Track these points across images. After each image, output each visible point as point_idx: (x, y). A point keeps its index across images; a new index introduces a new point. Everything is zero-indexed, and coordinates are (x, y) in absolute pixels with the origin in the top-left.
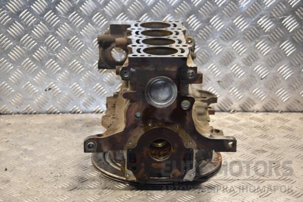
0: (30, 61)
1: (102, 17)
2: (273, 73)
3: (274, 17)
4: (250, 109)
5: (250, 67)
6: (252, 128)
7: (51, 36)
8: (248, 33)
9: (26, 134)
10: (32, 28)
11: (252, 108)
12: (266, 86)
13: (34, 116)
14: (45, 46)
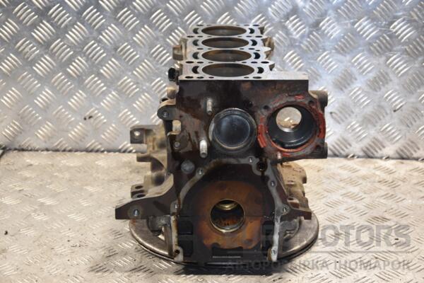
0: (63, 77)
1: (165, 17)
2: (413, 103)
3: (415, 21)
4: (376, 155)
5: (379, 93)
6: (375, 182)
7: (93, 42)
8: (376, 42)
9: (49, 181)
10: (66, 29)
11: (380, 153)
12: (402, 122)
13: (68, 154)
14: (84, 56)
